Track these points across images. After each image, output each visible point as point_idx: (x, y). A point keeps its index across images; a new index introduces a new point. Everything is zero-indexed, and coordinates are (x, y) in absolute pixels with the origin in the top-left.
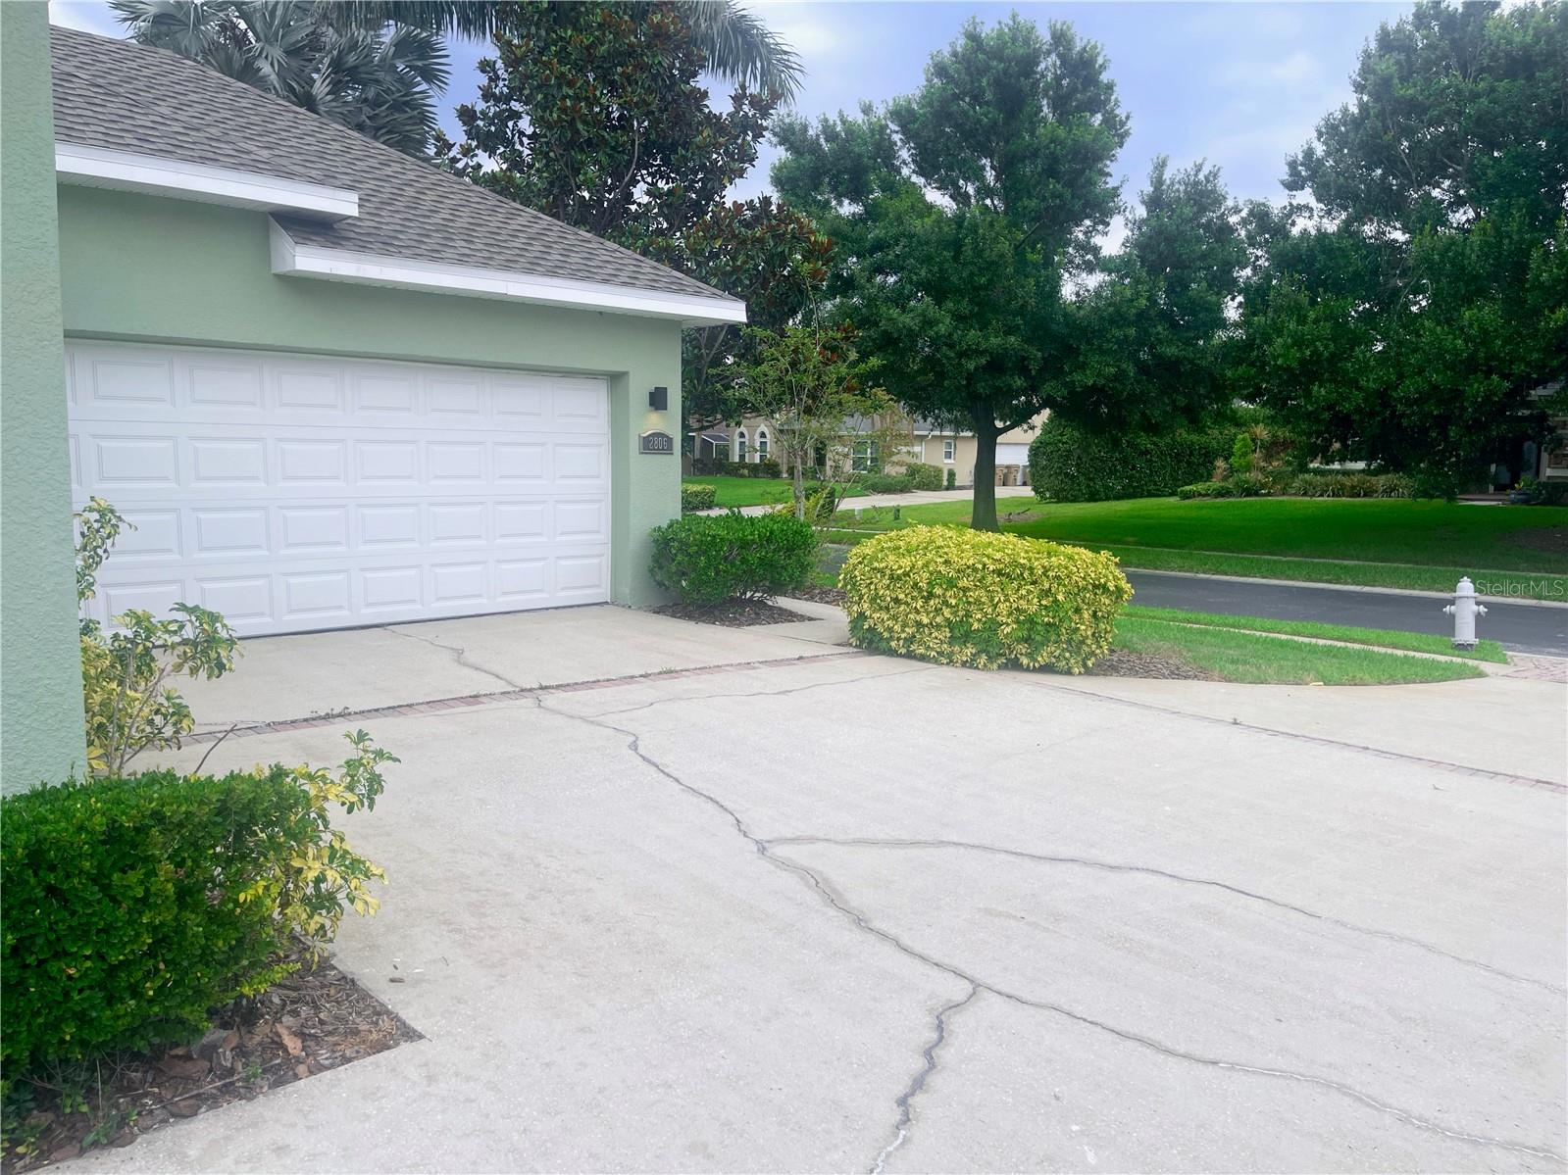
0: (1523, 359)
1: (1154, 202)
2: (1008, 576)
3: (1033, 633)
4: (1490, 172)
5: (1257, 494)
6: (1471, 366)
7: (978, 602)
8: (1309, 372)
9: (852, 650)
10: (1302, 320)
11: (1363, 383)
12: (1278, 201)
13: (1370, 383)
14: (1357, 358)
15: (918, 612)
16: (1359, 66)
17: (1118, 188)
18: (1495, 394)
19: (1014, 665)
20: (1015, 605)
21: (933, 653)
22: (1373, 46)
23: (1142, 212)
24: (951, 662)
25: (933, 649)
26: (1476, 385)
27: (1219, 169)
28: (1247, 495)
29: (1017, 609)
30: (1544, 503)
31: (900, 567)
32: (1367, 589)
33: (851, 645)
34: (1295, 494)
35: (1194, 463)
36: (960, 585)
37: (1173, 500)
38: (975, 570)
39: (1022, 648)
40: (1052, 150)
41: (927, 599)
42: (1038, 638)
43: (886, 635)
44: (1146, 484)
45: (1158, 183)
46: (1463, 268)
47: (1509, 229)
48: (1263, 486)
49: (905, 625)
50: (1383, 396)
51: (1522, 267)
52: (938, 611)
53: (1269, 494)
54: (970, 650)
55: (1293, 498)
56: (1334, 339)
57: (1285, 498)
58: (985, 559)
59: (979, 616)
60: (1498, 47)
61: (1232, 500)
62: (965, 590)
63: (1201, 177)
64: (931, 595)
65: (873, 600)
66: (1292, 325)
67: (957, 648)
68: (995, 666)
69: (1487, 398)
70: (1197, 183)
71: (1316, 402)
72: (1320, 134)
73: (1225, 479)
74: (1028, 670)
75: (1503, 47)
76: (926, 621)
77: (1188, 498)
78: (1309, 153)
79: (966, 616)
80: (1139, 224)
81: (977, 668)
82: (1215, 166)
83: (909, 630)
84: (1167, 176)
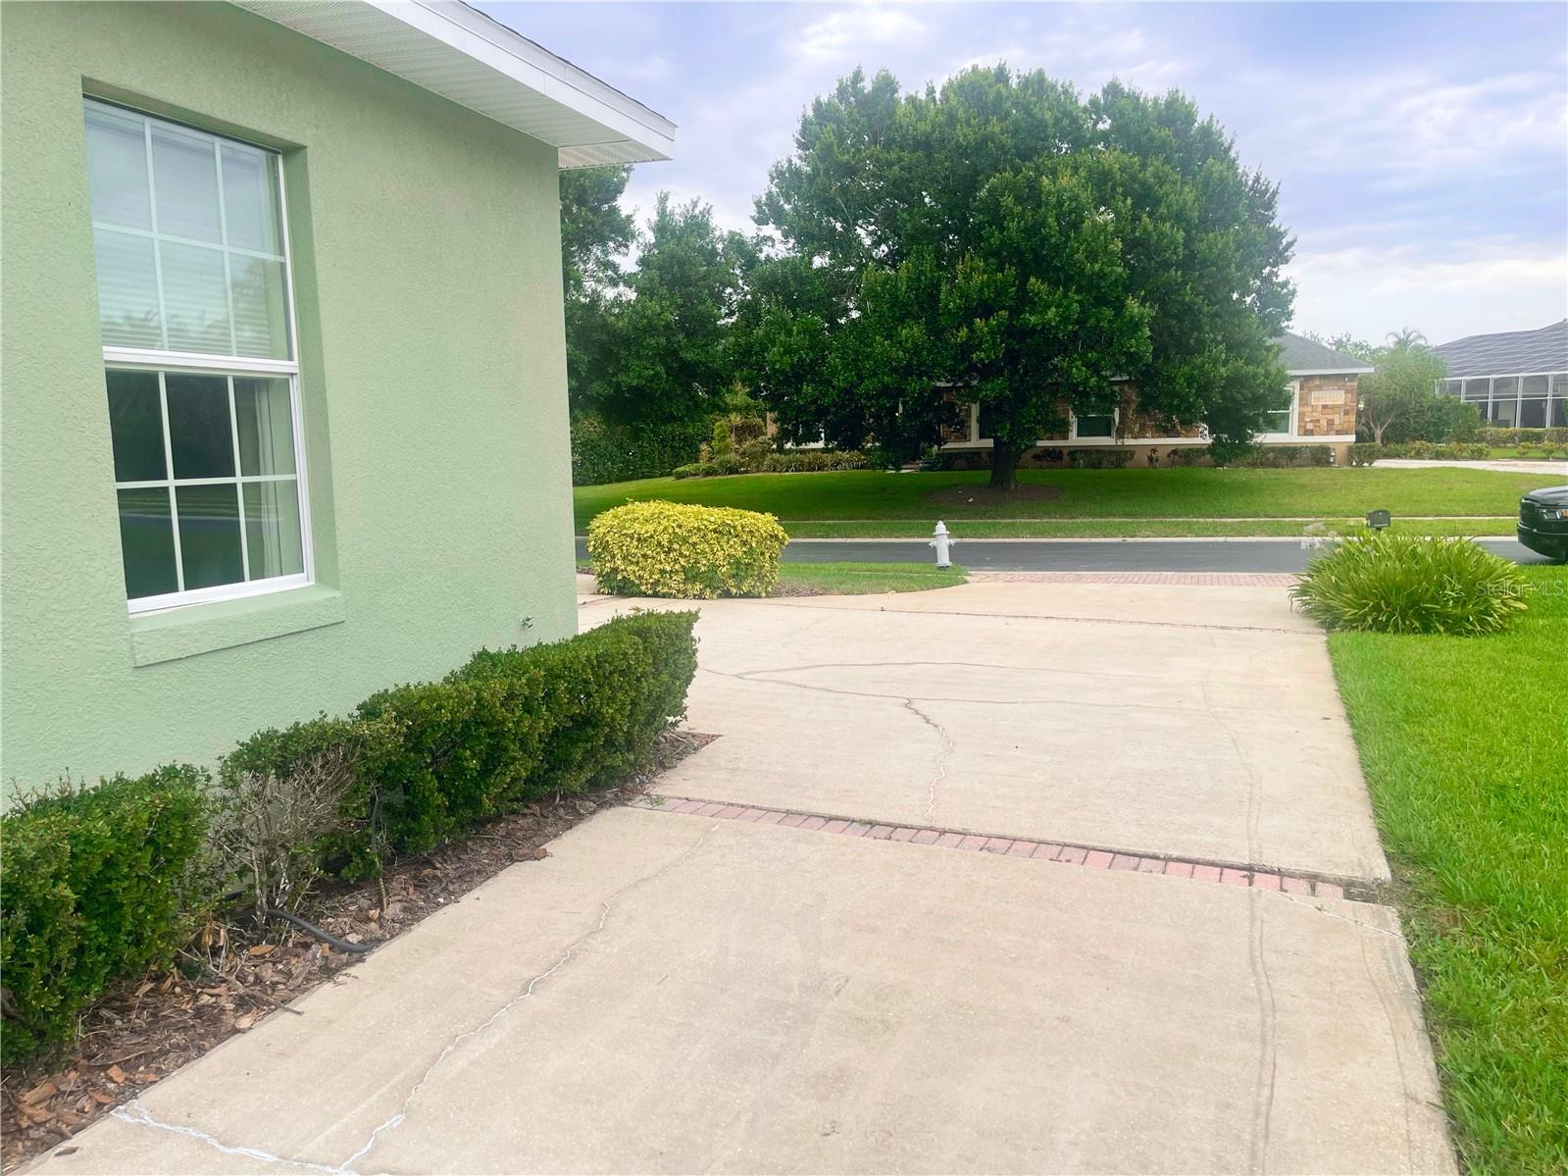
0: (941, 365)
1: (662, 228)
2: (720, 532)
3: (741, 569)
4: (909, 225)
5: (738, 472)
6: (907, 371)
7: (703, 552)
8: (797, 375)
9: (605, 596)
10: (789, 333)
11: (835, 383)
12: (749, 230)
13: (840, 382)
14: (829, 363)
15: (661, 563)
16: (800, 127)
17: (631, 216)
18: (926, 391)
19: (727, 594)
20: (727, 553)
21: (674, 591)
22: (810, 113)
23: (650, 237)
24: (686, 596)
25: (673, 588)
26: (913, 385)
27: (711, 206)
28: (731, 473)
29: (728, 555)
30: (942, 469)
31: (647, 532)
32: (849, 540)
33: (603, 593)
34: (766, 471)
35: (676, 448)
36: (690, 541)
37: (670, 480)
38: (699, 529)
39: (731, 582)
40: (582, 182)
41: (667, 553)
42: (743, 574)
43: (637, 582)
44: (640, 467)
45: (662, 213)
46: (897, 297)
47: (923, 268)
48: (742, 465)
49: (651, 573)
50: (848, 392)
51: (934, 298)
52: (676, 561)
53: (746, 472)
54: (698, 586)
55: (767, 474)
56: (811, 348)
57: (760, 474)
58: (705, 522)
59: (704, 562)
60: (907, 131)
61: (720, 477)
62: (694, 544)
63: (697, 212)
64: (670, 550)
65: (624, 558)
66: (782, 337)
67: (690, 586)
68: (715, 596)
69: (921, 393)
70: (694, 217)
71: (805, 397)
72: (773, 178)
73: (710, 459)
74: (735, 597)
75: (910, 132)
76: (668, 568)
77: (683, 477)
78: (770, 195)
79: (695, 562)
80: (649, 247)
81: (705, 598)
82: (707, 204)
83: (656, 577)
84: (670, 205)
